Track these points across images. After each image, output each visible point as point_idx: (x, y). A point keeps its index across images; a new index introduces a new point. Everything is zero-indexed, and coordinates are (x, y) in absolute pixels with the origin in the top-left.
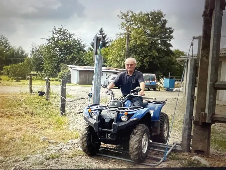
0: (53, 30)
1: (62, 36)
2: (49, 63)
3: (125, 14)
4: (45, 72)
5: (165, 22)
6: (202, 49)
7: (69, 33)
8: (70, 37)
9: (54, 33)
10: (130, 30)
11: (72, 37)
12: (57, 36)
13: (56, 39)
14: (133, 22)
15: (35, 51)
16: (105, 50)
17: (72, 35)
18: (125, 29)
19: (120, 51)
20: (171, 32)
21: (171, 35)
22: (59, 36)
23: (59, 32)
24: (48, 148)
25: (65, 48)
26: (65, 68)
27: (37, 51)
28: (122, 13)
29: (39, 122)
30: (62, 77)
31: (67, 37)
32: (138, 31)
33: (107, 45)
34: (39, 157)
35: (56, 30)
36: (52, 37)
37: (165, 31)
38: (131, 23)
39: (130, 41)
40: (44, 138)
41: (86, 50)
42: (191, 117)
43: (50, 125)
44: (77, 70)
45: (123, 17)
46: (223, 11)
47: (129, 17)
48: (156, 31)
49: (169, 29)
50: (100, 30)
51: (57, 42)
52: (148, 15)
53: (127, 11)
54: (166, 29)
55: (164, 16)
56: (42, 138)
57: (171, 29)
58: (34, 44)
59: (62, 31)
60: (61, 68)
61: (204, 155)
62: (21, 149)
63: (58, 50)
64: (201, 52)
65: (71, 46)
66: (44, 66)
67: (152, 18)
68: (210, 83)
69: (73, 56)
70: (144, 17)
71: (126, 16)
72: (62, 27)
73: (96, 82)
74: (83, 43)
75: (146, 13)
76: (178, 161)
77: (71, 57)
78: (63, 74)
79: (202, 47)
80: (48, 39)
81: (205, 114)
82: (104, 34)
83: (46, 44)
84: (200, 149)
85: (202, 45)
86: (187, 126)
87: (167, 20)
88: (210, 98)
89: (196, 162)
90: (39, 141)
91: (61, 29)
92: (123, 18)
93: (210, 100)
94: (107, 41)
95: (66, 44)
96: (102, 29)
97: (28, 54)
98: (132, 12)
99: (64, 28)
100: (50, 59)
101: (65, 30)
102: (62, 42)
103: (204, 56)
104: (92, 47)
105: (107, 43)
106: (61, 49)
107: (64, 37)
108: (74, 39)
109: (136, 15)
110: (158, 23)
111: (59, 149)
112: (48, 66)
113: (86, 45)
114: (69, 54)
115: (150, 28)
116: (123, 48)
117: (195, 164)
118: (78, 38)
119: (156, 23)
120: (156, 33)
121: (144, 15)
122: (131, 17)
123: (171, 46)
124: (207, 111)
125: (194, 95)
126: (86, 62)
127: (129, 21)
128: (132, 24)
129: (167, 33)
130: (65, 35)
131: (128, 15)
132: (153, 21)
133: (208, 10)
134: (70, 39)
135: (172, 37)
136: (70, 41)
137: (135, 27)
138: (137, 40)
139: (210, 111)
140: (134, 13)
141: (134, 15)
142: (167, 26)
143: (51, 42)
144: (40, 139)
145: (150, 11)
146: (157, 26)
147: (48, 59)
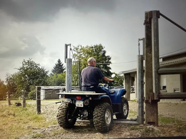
0: (23, 62)
1: (30, 66)
2: (21, 87)
3: (76, 48)
4: (18, 94)
5: (105, 52)
6: (146, 47)
7: (35, 64)
8: (36, 67)
9: (23, 64)
10: (80, 59)
11: (37, 67)
12: (26, 66)
13: (25, 68)
14: (82, 53)
15: (9, 79)
16: (63, 74)
17: (37, 65)
18: (77, 58)
19: (74, 74)
20: (110, 59)
21: (110, 61)
22: (27, 66)
23: (28, 63)
24: (33, 132)
25: (33, 75)
26: (34, 89)
27: (11, 79)
28: (74, 47)
29: (21, 119)
30: (32, 95)
31: (34, 66)
32: (86, 59)
33: (64, 71)
34: (27, 137)
35: (25, 62)
36: (22, 67)
37: (105, 58)
38: (81, 53)
39: (81, 66)
40: (28, 126)
41: (49, 75)
42: (142, 98)
43: (30, 120)
44: (44, 89)
45: (75, 49)
46: (159, 19)
47: (79, 49)
48: (99, 59)
49: (108, 57)
50: (58, 60)
51: (26, 70)
52: (92, 47)
53: (78, 45)
54: (106, 57)
55: (103, 48)
56: (27, 126)
57: (109, 57)
58: (8, 74)
59: (30, 62)
60: (31, 89)
61: (155, 125)
62: (10, 134)
63: (27, 76)
64: (145, 49)
65: (37, 73)
66: (17, 89)
67: (95, 50)
68: (155, 70)
69: (39, 80)
70: (90, 49)
71: (77, 49)
72: (29, 60)
73: (68, 79)
74: (46, 71)
75: (91, 46)
76: (137, 130)
77: (37, 81)
78: (33, 93)
79: (146, 46)
80: (19, 69)
81: (153, 94)
82: (61, 63)
83: (18, 72)
84: (151, 121)
85: (146, 44)
86: (140, 105)
87: (106, 51)
88: (156, 81)
89: (151, 129)
90: (24, 129)
91: (29, 61)
92: (75, 51)
93: (155, 83)
94: (64, 68)
95: (33, 71)
96: (59, 60)
97: (4, 81)
98: (81, 46)
99: (31, 61)
100: (21, 83)
101: (32, 61)
102: (30, 71)
103: (148, 52)
104: (53, 73)
105: (64, 69)
106: (29, 75)
107: (32, 67)
108: (39, 68)
109: (84, 48)
110: (100, 53)
111: (43, 131)
112: (20, 89)
113: (48, 72)
114: (36, 79)
115: (95, 57)
116: (76, 72)
117: (150, 131)
118: (42, 67)
119: (98, 53)
120: (99, 60)
121: (90, 47)
122: (81, 50)
123: (110, 69)
124: (154, 91)
125: (143, 81)
126: (49, 84)
127: (79, 53)
128: (81, 55)
129: (107, 60)
130: (32, 65)
131: (78, 48)
132: (96, 52)
133: (148, 19)
134: (36, 68)
135: (110, 63)
136: (36, 69)
137: (83, 56)
138: (86, 65)
139: (157, 91)
140: (82, 47)
141: (83, 48)
142: (106, 55)
143: (22, 71)
144: (25, 127)
145: (94, 45)
146: (99, 55)
147: (20, 83)
